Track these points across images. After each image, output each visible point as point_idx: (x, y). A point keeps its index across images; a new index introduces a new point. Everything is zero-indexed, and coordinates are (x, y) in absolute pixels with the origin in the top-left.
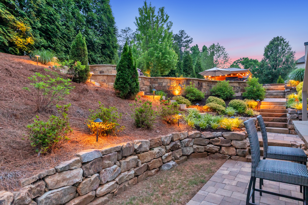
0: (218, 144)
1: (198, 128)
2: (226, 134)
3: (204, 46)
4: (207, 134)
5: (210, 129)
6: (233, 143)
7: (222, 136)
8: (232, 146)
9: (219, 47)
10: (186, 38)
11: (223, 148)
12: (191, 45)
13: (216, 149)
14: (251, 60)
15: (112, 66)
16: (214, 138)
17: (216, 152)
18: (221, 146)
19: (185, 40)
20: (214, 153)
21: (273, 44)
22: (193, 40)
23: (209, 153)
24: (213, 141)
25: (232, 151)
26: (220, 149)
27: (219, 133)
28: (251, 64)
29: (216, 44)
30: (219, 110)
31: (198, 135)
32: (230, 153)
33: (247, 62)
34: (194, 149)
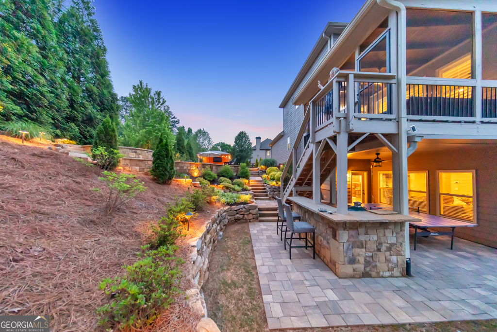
0: (242, 213)
1: (228, 204)
2: (246, 206)
3: (189, 128)
4: (235, 208)
5: (236, 204)
6: (251, 211)
7: (244, 208)
8: (250, 213)
9: (205, 132)
10: (173, 118)
11: (245, 216)
12: (178, 125)
13: (241, 216)
14: (227, 145)
15: (130, 149)
16: (239, 210)
17: (241, 219)
18: (244, 215)
19: (172, 120)
20: (239, 220)
21: (240, 136)
22: (180, 121)
23: (237, 220)
24: (239, 212)
25: (251, 216)
26: (243, 217)
27: (242, 206)
28: (227, 148)
29: (202, 130)
30: (231, 188)
31: (230, 209)
32: (249, 218)
33: (224, 147)
34: (228, 220)
